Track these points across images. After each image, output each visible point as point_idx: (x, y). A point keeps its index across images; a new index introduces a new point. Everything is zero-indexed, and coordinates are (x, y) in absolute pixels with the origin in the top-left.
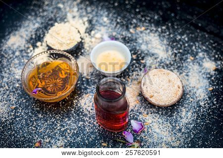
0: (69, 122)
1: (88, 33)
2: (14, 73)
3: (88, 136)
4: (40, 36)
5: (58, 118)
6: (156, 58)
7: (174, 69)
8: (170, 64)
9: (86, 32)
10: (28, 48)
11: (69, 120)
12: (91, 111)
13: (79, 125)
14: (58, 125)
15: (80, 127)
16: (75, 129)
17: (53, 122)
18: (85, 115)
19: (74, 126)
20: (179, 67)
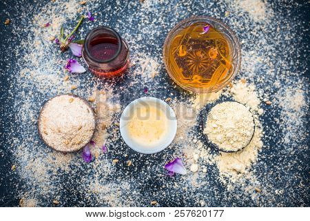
0: (154, 32)
1: (212, 167)
2: (260, 55)
3: (123, 28)
4: (270, 125)
5: (169, 30)
6: (101, 176)
7: (70, 172)
8: (79, 178)
9: (215, 165)
10: (271, 99)
11: (155, 35)
12: (138, 58)
13: (140, 35)
14: (163, 22)
15: (138, 33)
16: (141, 29)
17: (171, 22)
18: (141, 50)
19: (145, 31)
20: (66, 180)
